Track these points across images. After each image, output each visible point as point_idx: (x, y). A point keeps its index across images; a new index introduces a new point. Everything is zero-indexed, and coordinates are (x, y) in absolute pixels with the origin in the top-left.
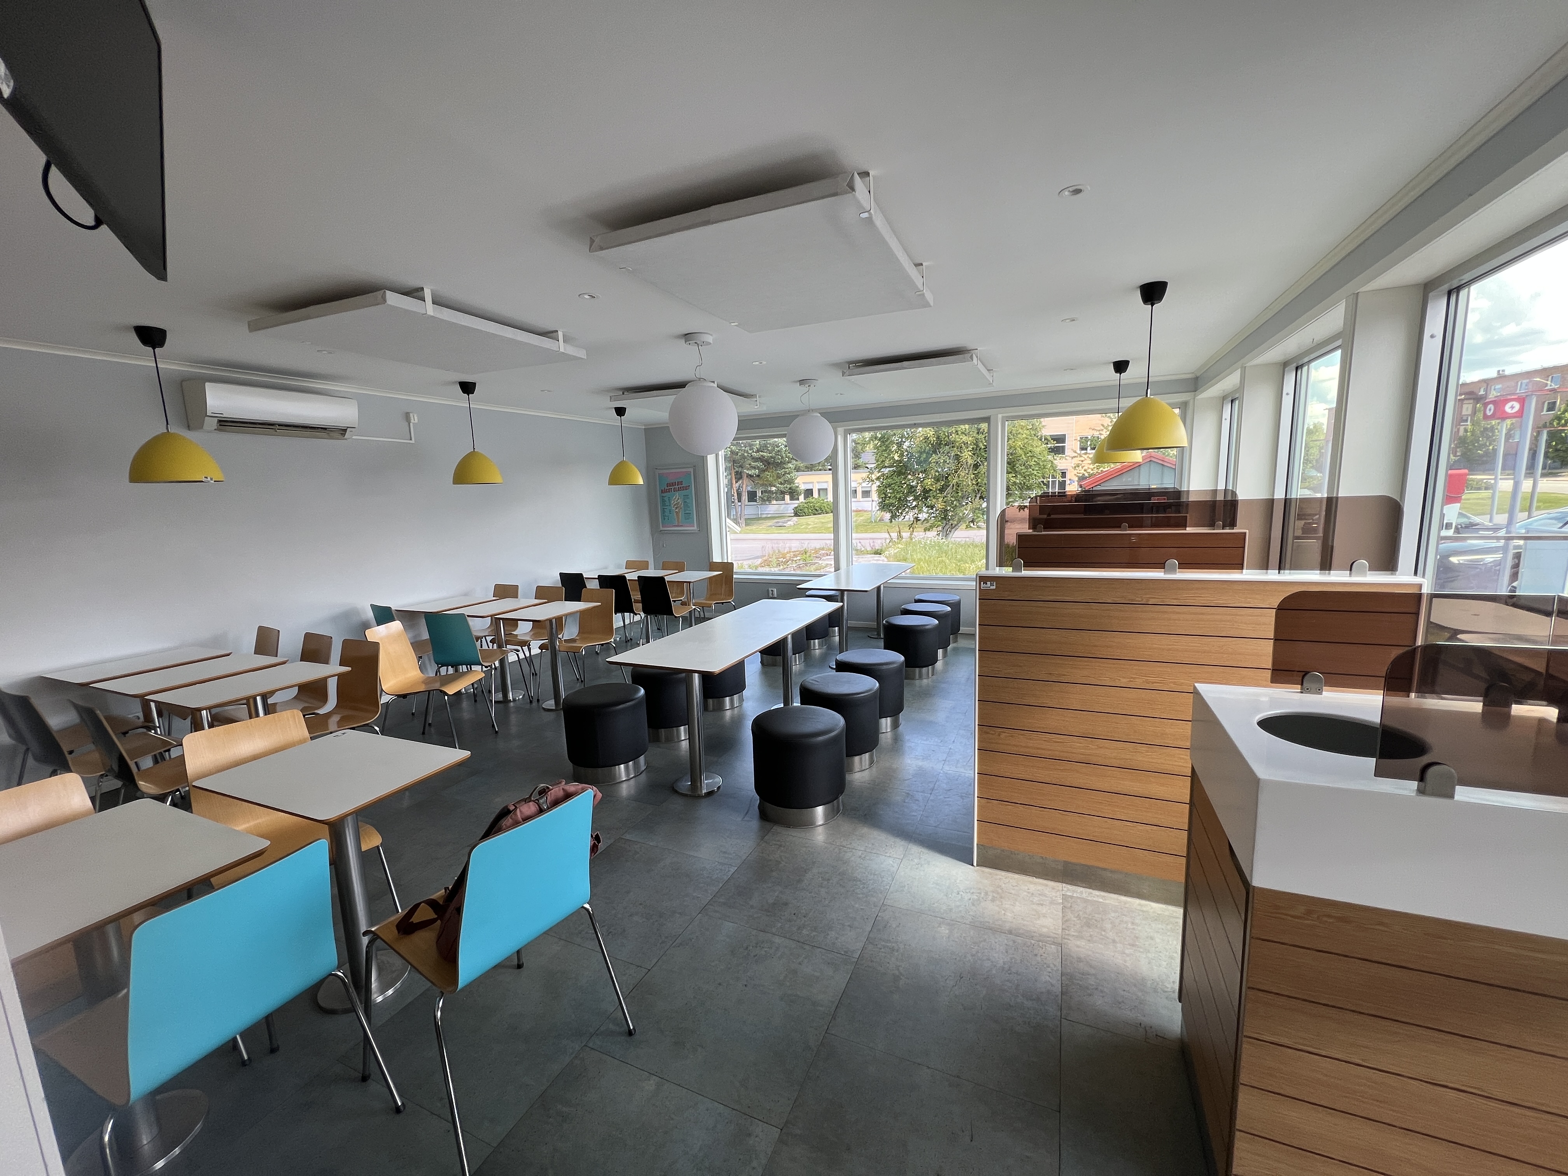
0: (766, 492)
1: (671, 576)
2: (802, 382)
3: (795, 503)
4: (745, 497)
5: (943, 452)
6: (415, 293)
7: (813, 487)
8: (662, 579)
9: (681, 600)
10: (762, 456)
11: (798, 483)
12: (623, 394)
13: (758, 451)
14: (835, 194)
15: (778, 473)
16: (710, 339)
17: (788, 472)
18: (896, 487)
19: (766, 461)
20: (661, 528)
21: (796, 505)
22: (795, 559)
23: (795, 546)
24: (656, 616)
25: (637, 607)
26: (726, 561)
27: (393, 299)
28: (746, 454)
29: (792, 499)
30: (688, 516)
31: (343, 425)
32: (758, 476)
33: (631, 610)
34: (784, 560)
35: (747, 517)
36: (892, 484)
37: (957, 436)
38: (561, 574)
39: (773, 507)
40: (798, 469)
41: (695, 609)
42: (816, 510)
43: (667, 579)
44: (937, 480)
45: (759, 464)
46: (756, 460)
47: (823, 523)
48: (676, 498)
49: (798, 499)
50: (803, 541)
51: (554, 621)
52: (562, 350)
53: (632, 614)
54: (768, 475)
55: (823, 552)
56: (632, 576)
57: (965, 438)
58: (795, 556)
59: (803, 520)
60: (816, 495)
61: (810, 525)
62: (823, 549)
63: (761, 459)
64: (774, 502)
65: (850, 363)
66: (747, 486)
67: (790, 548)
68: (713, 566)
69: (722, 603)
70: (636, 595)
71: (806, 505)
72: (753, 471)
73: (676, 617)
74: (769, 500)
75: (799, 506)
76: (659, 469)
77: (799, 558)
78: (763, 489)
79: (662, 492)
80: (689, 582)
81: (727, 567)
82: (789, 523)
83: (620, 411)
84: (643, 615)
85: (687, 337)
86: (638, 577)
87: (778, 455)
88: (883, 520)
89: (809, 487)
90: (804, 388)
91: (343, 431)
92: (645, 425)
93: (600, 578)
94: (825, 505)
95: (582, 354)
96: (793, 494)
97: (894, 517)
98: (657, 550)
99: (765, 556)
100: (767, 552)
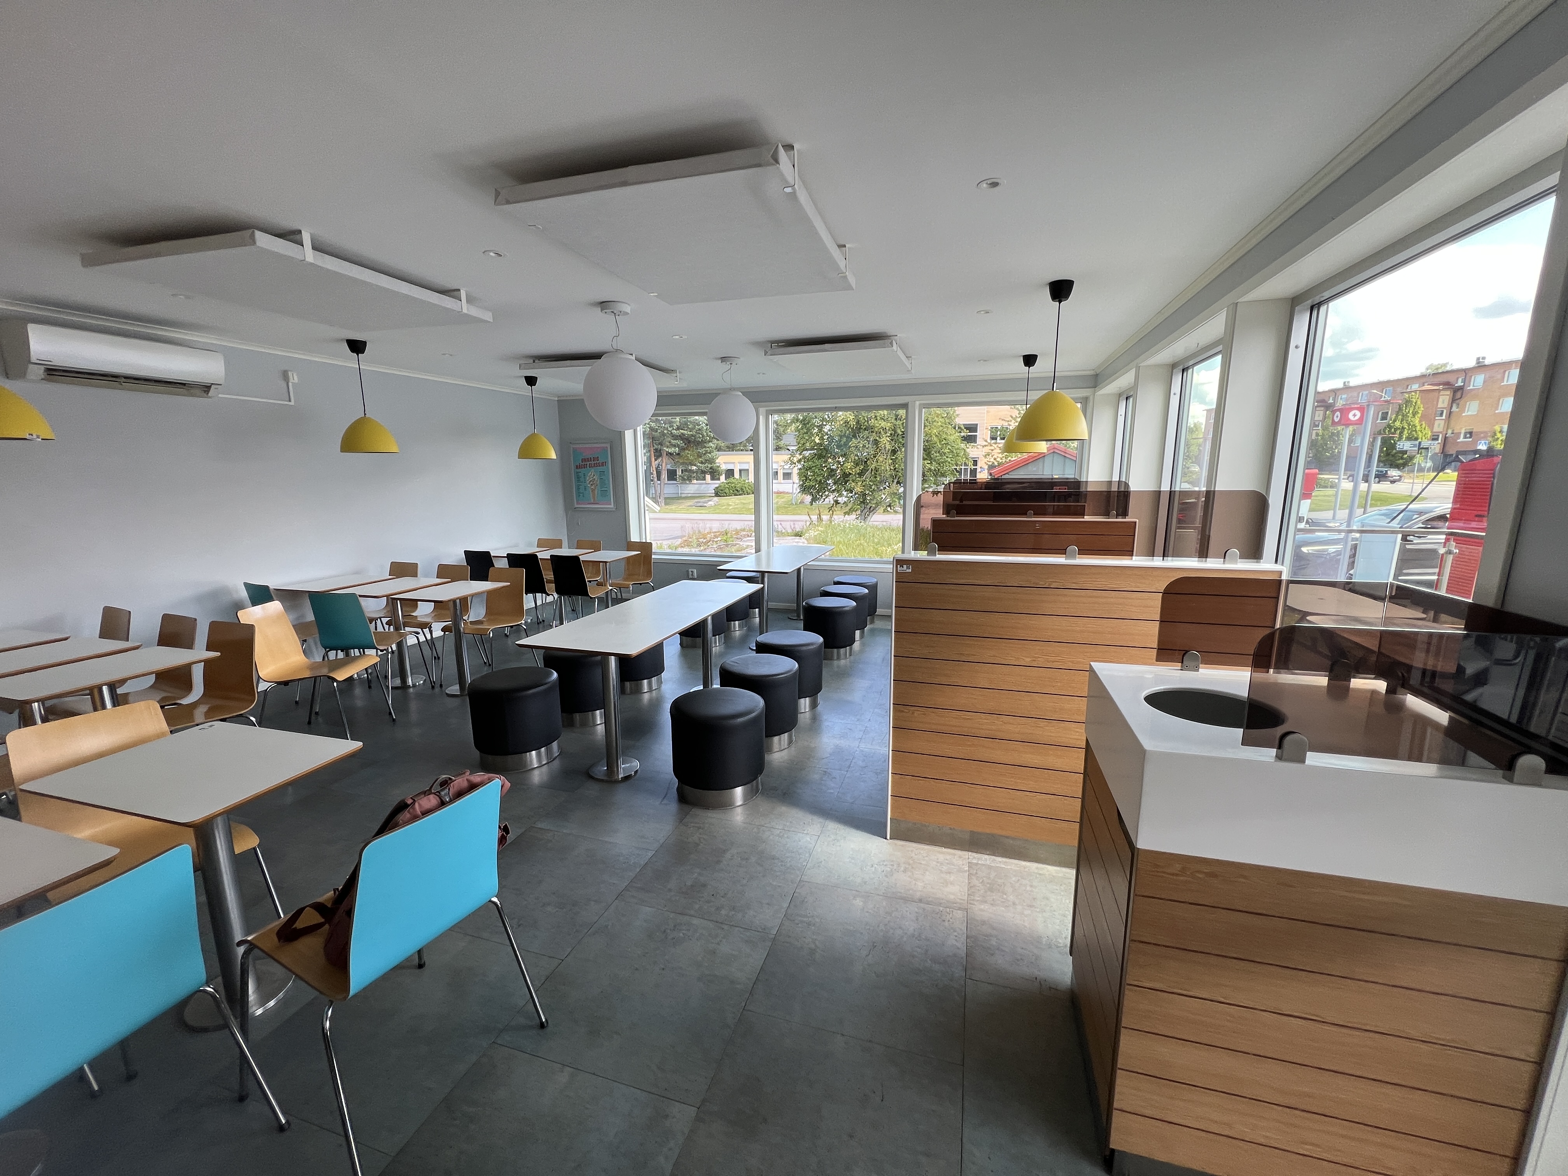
0: (686, 470)
1: (586, 556)
2: (724, 359)
3: (716, 484)
4: (664, 475)
5: (863, 437)
6: (292, 236)
7: (735, 466)
8: (576, 558)
9: (597, 580)
10: (682, 434)
11: (719, 463)
12: (534, 362)
13: (678, 429)
14: (759, 165)
15: (699, 452)
16: (627, 309)
17: (709, 451)
18: (817, 470)
19: (687, 439)
20: (576, 506)
21: (717, 485)
22: (716, 540)
23: (716, 526)
24: (570, 597)
25: (551, 587)
26: (644, 541)
27: (263, 240)
28: (665, 431)
29: (713, 479)
30: (604, 493)
31: (207, 380)
32: (678, 454)
33: (543, 591)
34: (705, 540)
35: (666, 496)
36: (813, 467)
37: (876, 422)
38: (465, 552)
39: (693, 487)
40: (719, 449)
41: (611, 590)
42: (737, 490)
43: (582, 558)
44: (857, 464)
45: (680, 442)
46: (675, 437)
47: (744, 504)
48: (592, 474)
49: (719, 479)
50: (723, 522)
51: (458, 601)
52: (465, 311)
53: (544, 595)
54: (688, 454)
55: (744, 533)
56: (544, 555)
57: (883, 424)
58: (716, 537)
59: (724, 500)
60: (737, 475)
61: (731, 505)
62: (744, 530)
63: (681, 437)
64: (695, 481)
65: (772, 342)
66: (666, 465)
67: (711, 528)
68: (631, 546)
69: (641, 584)
70: (548, 575)
71: (727, 486)
72: (673, 449)
73: (591, 598)
74: (690, 479)
75: (720, 486)
76: (573, 443)
77: (719, 539)
78: (683, 468)
79: (577, 467)
80: (606, 562)
81: (646, 548)
82: (710, 503)
83: (531, 381)
84: (556, 596)
85: (603, 305)
86: (551, 556)
87: (699, 433)
88: (804, 503)
89: (730, 467)
90: (725, 366)
91: (206, 388)
92: (558, 397)
93: (510, 557)
94: (746, 486)
95: (488, 316)
96: (715, 474)
97: (814, 500)
98: (571, 527)
99: (685, 536)
100: (687, 532)
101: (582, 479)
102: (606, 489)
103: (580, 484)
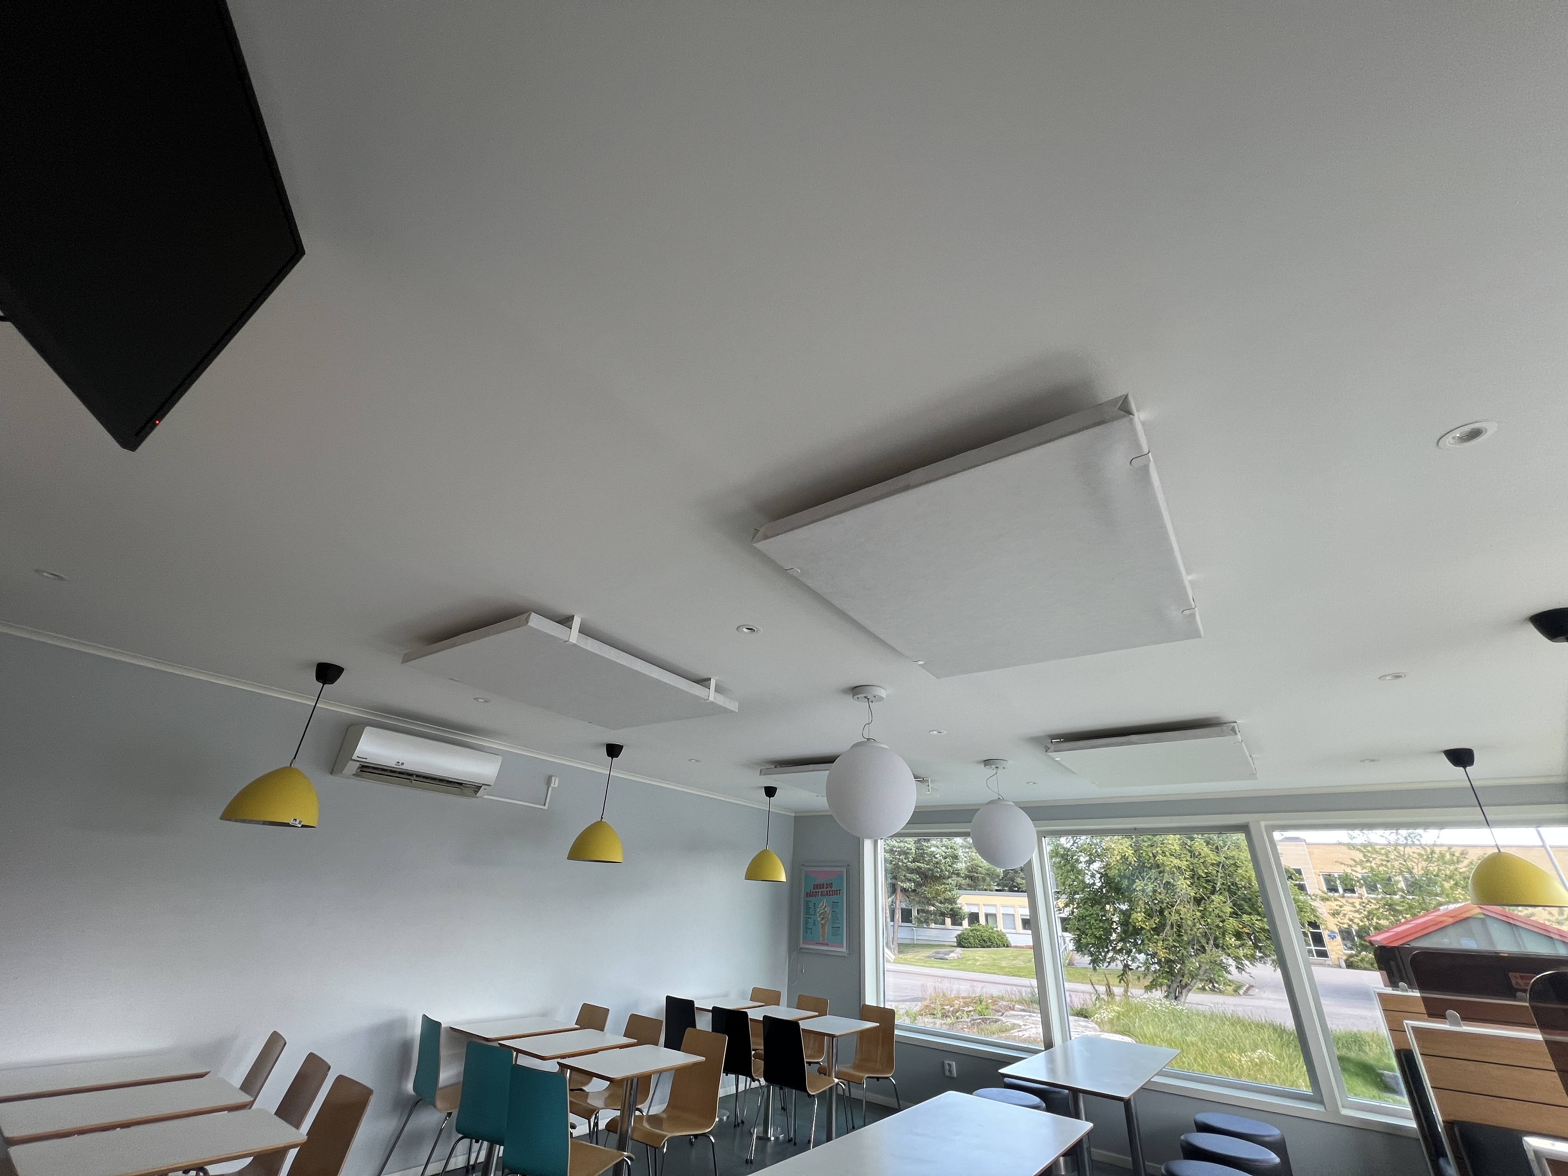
2: (987, 762)
3: (958, 930)
4: (898, 915)
7: (979, 910)
11: (961, 904)
12: (775, 767)
13: (914, 861)
16: (882, 693)
20: (802, 946)
21: (960, 932)
22: (966, 1009)
23: (964, 989)
27: (536, 621)
28: (900, 864)
29: (954, 923)
30: (836, 931)
32: (914, 891)
34: (951, 1009)
35: (900, 941)
38: (668, 998)
39: (932, 932)
40: (960, 887)
41: (838, 1084)
42: (984, 941)
43: (803, 1025)
45: (915, 876)
46: (912, 871)
48: (823, 905)
49: (961, 925)
50: (975, 984)
51: (635, 1081)
52: (711, 699)
53: (749, 1079)
55: (1005, 1003)
59: (970, 953)
60: (982, 920)
61: (978, 960)
62: (1002, 998)
63: (917, 871)
65: (1053, 737)
66: (901, 903)
67: (958, 992)
71: (971, 934)
72: (908, 884)
73: (809, 1095)
74: (927, 921)
75: (963, 934)
76: (806, 866)
77: (971, 1008)
78: (919, 908)
79: (808, 895)
80: (833, 1036)
82: (952, 955)
83: (770, 792)
84: (763, 1082)
85: (856, 690)
86: (765, 1017)
87: (937, 867)
91: (477, 788)
92: (796, 813)
93: (716, 1011)
95: (733, 706)
96: (956, 917)
98: (794, 975)
99: (926, 999)
100: (928, 994)
101: (812, 911)
102: (838, 925)
103: (809, 916)
